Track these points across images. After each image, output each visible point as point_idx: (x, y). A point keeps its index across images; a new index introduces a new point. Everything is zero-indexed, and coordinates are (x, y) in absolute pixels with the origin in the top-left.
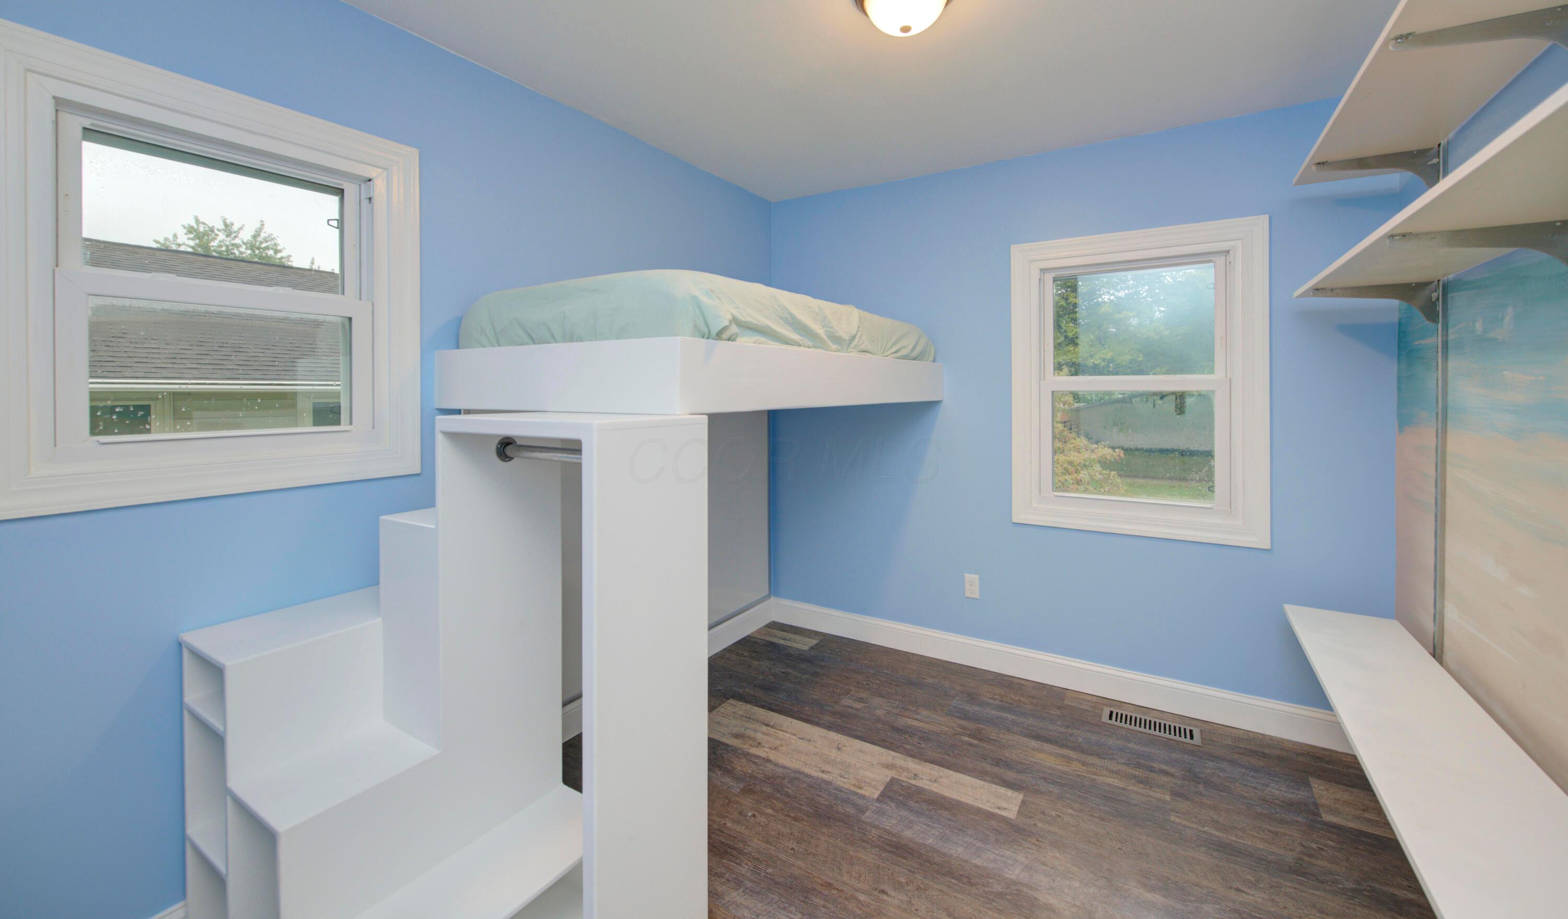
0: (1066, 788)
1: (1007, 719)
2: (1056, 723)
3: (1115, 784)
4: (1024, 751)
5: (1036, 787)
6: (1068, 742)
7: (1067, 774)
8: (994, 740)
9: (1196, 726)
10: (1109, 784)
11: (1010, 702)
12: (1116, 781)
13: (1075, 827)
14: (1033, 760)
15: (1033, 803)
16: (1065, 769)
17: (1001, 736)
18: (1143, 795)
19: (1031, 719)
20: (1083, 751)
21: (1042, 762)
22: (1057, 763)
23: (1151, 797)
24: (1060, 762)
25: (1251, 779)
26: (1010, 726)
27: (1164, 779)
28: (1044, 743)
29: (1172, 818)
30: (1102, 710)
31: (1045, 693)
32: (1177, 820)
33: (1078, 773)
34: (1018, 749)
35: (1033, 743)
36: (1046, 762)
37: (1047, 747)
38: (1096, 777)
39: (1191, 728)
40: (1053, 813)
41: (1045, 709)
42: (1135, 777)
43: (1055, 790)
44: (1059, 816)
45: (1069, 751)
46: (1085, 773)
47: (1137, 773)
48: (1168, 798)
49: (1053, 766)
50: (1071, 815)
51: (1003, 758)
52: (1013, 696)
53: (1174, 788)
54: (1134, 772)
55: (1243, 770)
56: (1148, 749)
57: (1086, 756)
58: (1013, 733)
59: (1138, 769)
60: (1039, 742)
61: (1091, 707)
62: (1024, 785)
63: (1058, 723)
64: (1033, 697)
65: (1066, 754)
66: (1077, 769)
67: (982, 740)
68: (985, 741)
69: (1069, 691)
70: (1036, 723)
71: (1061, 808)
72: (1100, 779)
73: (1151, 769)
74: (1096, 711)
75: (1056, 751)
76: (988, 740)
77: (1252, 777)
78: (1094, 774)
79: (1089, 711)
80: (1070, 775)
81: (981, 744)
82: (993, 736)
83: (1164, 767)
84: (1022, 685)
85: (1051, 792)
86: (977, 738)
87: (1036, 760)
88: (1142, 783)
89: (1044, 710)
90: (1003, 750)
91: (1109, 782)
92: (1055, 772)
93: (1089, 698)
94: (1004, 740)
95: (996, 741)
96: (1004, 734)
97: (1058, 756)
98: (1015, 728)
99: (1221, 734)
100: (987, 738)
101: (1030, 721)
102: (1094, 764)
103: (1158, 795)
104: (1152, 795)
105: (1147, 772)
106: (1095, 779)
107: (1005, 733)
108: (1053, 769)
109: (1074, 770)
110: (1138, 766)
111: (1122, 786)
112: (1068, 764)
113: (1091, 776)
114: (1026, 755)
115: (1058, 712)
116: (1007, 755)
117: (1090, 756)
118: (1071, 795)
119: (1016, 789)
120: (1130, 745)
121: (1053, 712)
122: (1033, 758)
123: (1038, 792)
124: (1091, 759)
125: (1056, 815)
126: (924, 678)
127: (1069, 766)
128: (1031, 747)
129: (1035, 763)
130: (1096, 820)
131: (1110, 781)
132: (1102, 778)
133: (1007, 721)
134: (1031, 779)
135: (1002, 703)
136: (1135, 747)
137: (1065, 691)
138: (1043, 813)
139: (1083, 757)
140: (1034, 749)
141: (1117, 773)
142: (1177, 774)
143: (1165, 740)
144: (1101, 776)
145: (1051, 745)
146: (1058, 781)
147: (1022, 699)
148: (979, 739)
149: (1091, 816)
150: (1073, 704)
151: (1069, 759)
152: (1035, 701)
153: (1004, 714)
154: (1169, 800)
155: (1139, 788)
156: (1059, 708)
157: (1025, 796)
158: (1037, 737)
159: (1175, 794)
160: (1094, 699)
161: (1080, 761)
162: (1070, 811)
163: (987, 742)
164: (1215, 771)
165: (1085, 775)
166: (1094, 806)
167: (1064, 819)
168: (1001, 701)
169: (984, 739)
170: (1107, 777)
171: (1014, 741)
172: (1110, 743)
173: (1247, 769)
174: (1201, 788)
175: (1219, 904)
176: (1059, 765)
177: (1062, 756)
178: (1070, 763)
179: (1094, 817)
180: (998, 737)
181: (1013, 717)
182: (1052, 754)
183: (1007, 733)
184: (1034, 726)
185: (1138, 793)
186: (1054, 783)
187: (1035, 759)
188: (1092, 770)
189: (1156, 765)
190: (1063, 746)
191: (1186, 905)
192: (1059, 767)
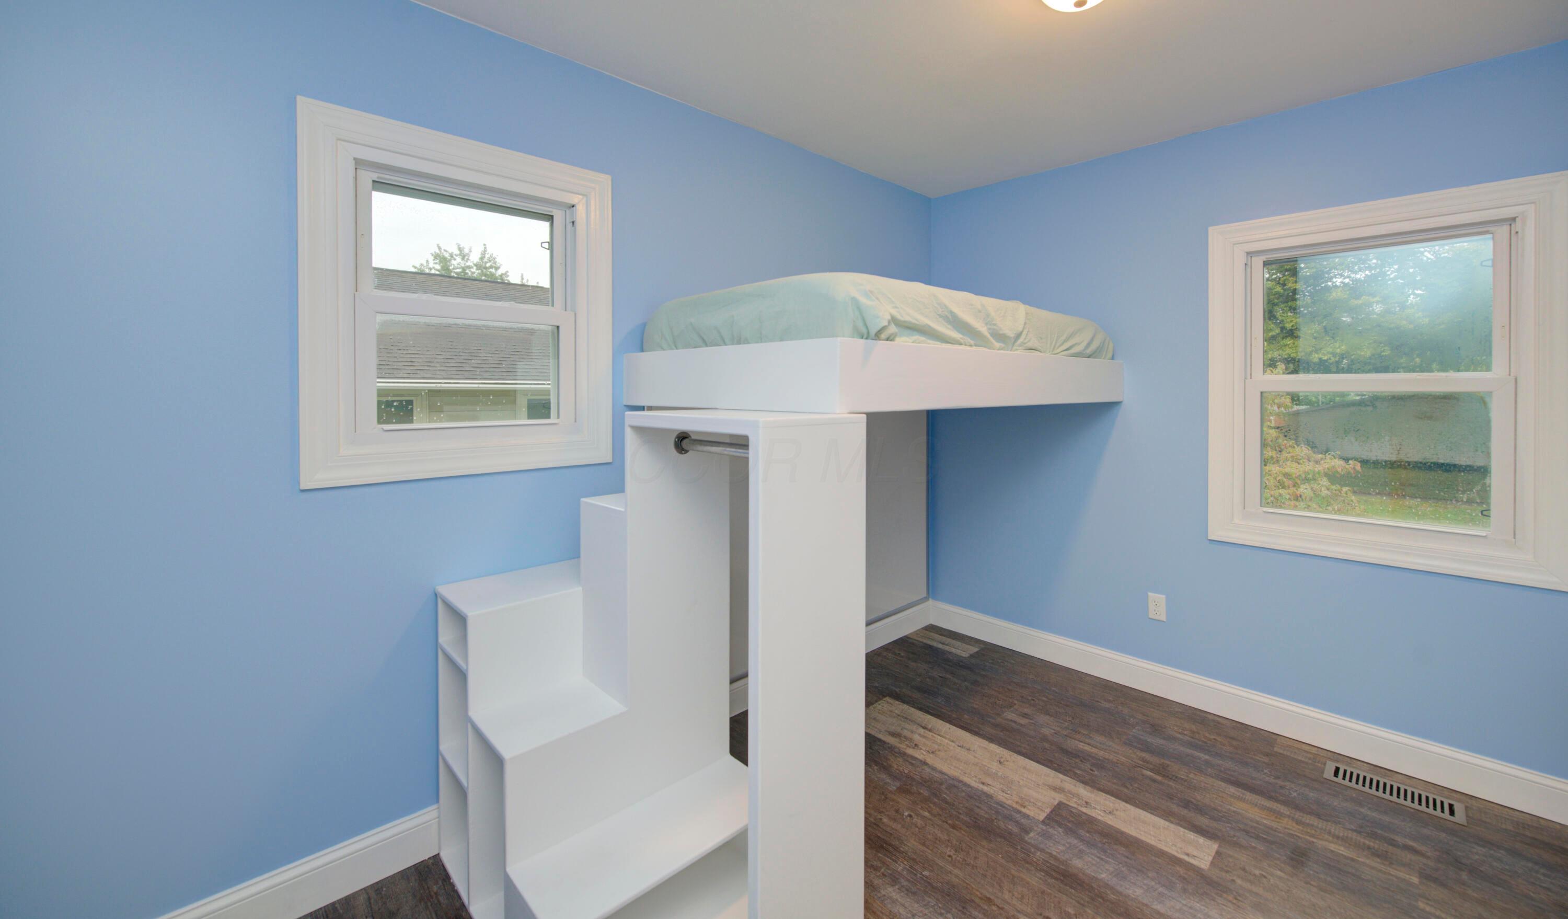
0: (1273, 846)
1: (1200, 759)
2: (1262, 771)
3: (1341, 852)
4: (1219, 796)
5: (1235, 839)
6: (1278, 795)
7: (1275, 831)
8: (1182, 779)
9: (1459, 801)
10: (1332, 851)
11: (1203, 739)
12: (1342, 848)
13: (1285, 893)
14: (1232, 808)
15: (1230, 856)
16: (1274, 825)
17: (1192, 776)
18: (1380, 871)
19: (1230, 763)
20: (1297, 807)
21: (1244, 812)
22: (1263, 816)
23: (1392, 875)
24: (1267, 815)
25: (1542, 878)
26: (1204, 767)
27: (1408, 857)
28: (1246, 792)
29: (1421, 905)
30: (1325, 764)
31: (1248, 735)
32: (1428, 909)
33: (1291, 832)
34: (1214, 794)
35: (1232, 790)
36: (1249, 813)
37: (1249, 796)
38: (1315, 840)
39: (1452, 802)
40: (1257, 872)
41: (1248, 753)
42: (1369, 848)
43: (1260, 846)
44: (1265, 877)
45: (1279, 805)
46: (1299, 833)
47: (1372, 844)
48: (1415, 880)
49: (1258, 819)
50: (1280, 878)
51: (1193, 800)
52: (1207, 735)
53: (1424, 870)
54: (1367, 842)
55: (1530, 865)
56: (1386, 819)
57: (1301, 814)
58: (1207, 775)
59: (1373, 840)
60: (1240, 790)
61: (1310, 759)
62: (1220, 834)
63: (1265, 771)
64: (1233, 738)
65: (1275, 807)
66: (1288, 827)
67: (1168, 777)
68: (1171, 779)
69: (1280, 737)
70: (1236, 767)
71: (1267, 868)
72: (1320, 843)
73: (1393, 843)
74: (1317, 764)
75: (1262, 803)
76: (1175, 778)
77: (1544, 875)
78: (1312, 836)
79: (1307, 763)
80: (1280, 833)
81: (1166, 782)
82: (1182, 774)
83: (1411, 843)
84: (1219, 723)
85: (1255, 848)
86: (1161, 774)
87: (1235, 809)
88: (1378, 856)
89: (1247, 755)
90: (1194, 792)
91: (1332, 849)
92: (1259, 826)
93: (1307, 748)
94: (1195, 781)
95: (1185, 781)
96: (1194, 774)
97: (1265, 809)
98: (1209, 770)
99: (1496, 815)
100: (1173, 776)
101: (1229, 764)
102: (1312, 825)
103: (1401, 875)
104: (1392, 873)
105: (1386, 845)
106: (1313, 842)
107: (1196, 773)
108: (1257, 822)
109: (1285, 828)
110: (1374, 836)
111: (1351, 856)
112: (1278, 820)
113: (1308, 837)
114: (1222, 802)
115: (1266, 760)
116: (1199, 798)
117: (1307, 814)
118: (1280, 854)
119: (1209, 837)
120: (1362, 810)
121: (1258, 758)
122: (1231, 806)
123: (1236, 845)
124: (1308, 819)
125: (1260, 874)
126: (1098, 701)
127: (1278, 822)
128: (1229, 793)
129: (1234, 812)
130: (1315, 890)
131: (1332, 847)
132: (1321, 842)
133: (1199, 761)
134: (1228, 829)
135: (1192, 740)
136: (1369, 813)
137: (1274, 737)
138: (1244, 869)
139: (1298, 815)
140: (1232, 796)
141: (1344, 840)
142: (1429, 854)
143: (1412, 810)
144: (1321, 839)
145: (1254, 795)
146: (1265, 836)
147: (1219, 739)
148: (1164, 776)
149: (1307, 883)
150: (1285, 753)
151: (1279, 815)
152: (1234, 743)
153: (1196, 752)
154: (1417, 883)
155: (1375, 863)
156: (1267, 755)
157: (1220, 846)
158: (1237, 783)
159: (1426, 877)
160: (1314, 750)
161: (1293, 819)
162: (1279, 873)
163: (1174, 780)
164: (1485, 859)
165: (1299, 835)
166: (1311, 872)
167: (1271, 880)
168: (1192, 738)
169: (1170, 776)
170: (1330, 842)
171: (1208, 784)
172: (1335, 804)
173: (1536, 863)
174: (1464, 876)
176: (1265, 819)
177: (1269, 810)
178: (1280, 819)
179: (1311, 884)
180: (1187, 776)
181: (1207, 757)
182: (1256, 805)
183: (1199, 774)
184: (1234, 771)
185: (1373, 868)
186: (1258, 837)
187: (1234, 807)
188: (1309, 831)
189: (1399, 839)
190: (1270, 798)
192: (1265, 822)
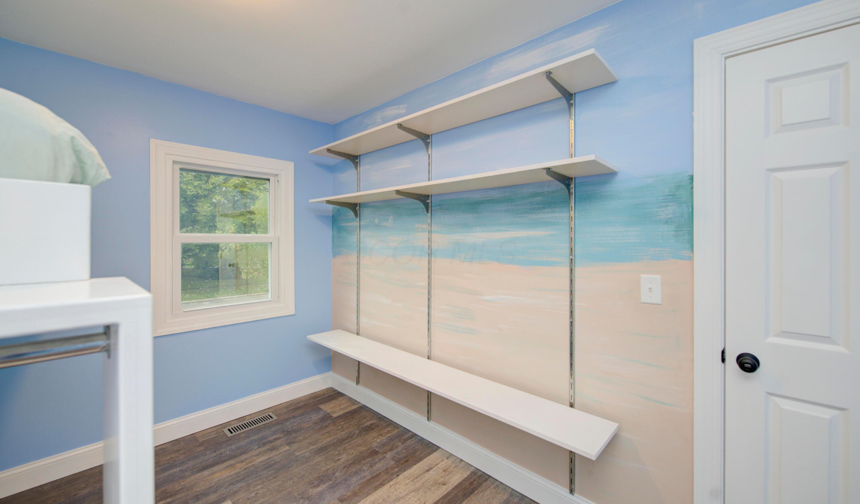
0: (246, 479)
1: (176, 472)
2: (207, 454)
3: (264, 459)
4: (205, 481)
5: (232, 491)
6: (223, 458)
7: (239, 473)
8: (180, 489)
9: (269, 412)
10: (262, 461)
11: (166, 462)
12: (263, 457)
13: (268, 491)
14: (215, 480)
15: (239, 500)
16: (236, 471)
17: (182, 484)
18: (279, 454)
19: (191, 462)
20: (235, 457)
21: (221, 477)
22: (229, 471)
23: (281, 453)
24: (230, 470)
25: (304, 419)
26: (182, 475)
27: (278, 442)
28: (212, 468)
29: (297, 454)
30: (223, 431)
31: (182, 443)
32: (299, 453)
33: (244, 468)
34: (201, 482)
35: (206, 473)
36: (223, 476)
37: (215, 469)
38: (253, 463)
39: (268, 414)
40: (253, 495)
41: (193, 451)
42: (268, 450)
43: (243, 484)
44: (257, 493)
45: (229, 462)
46: (246, 465)
47: (267, 448)
48: (288, 448)
49: (229, 475)
50: (261, 488)
51: (197, 493)
52: (165, 459)
53: (286, 442)
54: (265, 448)
55: (299, 418)
56: (260, 435)
57: (239, 458)
58: (188, 477)
59: (266, 446)
60: (209, 470)
61: (216, 434)
62: (225, 496)
63: (208, 453)
64: (178, 451)
65: (228, 464)
66: (241, 467)
67: (172, 495)
68: (175, 494)
69: (196, 434)
70: (196, 462)
71: (253, 489)
72: (256, 462)
73: (271, 442)
74: (220, 434)
75: (222, 467)
76: (177, 492)
77: (304, 418)
78: (251, 462)
79: (218, 436)
80: (241, 472)
81: (175, 498)
82: (177, 487)
83: (274, 437)
84: (163, 449)
85: (241, 487)
86: (168, 497)
87: (217, 480)
88: (273, 450)
89: (193, 453)
90: (193, 489)
91: (261, 461)
92: (233, 477)
93: (210, 430)
94: (187, 484)
95: (183, 488)
96: (182, 482)
97: (226, 468)
98: (186, 473)
99: (280, 409)
100: (174, 492)
101: (191, 464)
102: (246, 458)
103: (284, 450)
104: (281, 452)
105: (270, 444)
106: (254, 464)
107: (183, 480)
108: (230, 476)
109: (241, 468)
110: (264, 444)
111: (267, 458)
112: (235, 468)
113: (251, 464)
114: (209, 482)
115: (202, 448)
116: (198, 490)
117: (240, 456)
118: (251, 480)
119: (223, 501)
120: (252, 438)
121: (199, 450)
122: (214, 480)
123: (235, 493)
124: (243, 457)
125: (255, 494)
127: (236, 469)
128: (206, 475)
129: (218, 481)
130: (273, 480)
131: (260, 460)
132: (257, 461)
133: (177, 474)
134: (225, 490)
135: (161, 467)
136: (254, 438)
137: (193, 435)
138: (249, 499)
139: (238, 459)
140: (209, 475)
141: (259, 454)
142: (281, 436)
143: (263, 426)
144: (254, 461)
145: (216, 467)
146: (239, 479)
147: (172, 456)
148: (170, 496)
149: (269, 481)
150: (205, 439)
151: (232, 466)
152: (182, 452)
153: (170, 471)
154: (289, 448)
155: (274, 453)
156: (200, 446)
157: (231, 500)
158: (205, 468)
159: (289, 444)
160: (213, 429)
161: (238, 462)
162: (259, 487)
163: (178, 493)
164: (291, 425)
165: (247, 466)
166: (266, 475)
167: (260, 492)
168: (160, 466)
169: (174, 493)
170: (258, 459)
171: (193, 480)
172: (243, 444)
173: (300, 416)
174: (294, 435)
175: (339, 470)
176: (231, 472)
177: (228, 467)
178: (235, 467)
179: (271, 480)
180: (181, 486)
181: (178, 469)
182: (222, 470)
183: (185, 480)
184: (197, 464)
185: (276, 455)
186: (238, 482)
187: (216, 479)
188: (248, 462)
189: (271, 438)
190: (223, 462)
191: (332, 480)
192: (232, 473)
